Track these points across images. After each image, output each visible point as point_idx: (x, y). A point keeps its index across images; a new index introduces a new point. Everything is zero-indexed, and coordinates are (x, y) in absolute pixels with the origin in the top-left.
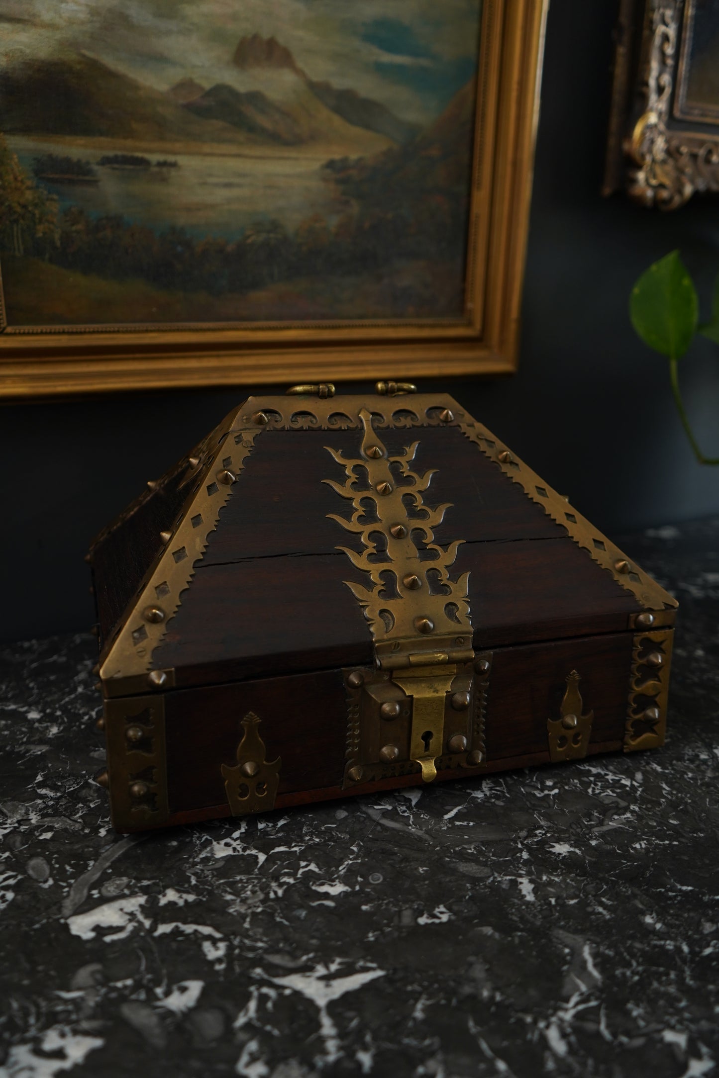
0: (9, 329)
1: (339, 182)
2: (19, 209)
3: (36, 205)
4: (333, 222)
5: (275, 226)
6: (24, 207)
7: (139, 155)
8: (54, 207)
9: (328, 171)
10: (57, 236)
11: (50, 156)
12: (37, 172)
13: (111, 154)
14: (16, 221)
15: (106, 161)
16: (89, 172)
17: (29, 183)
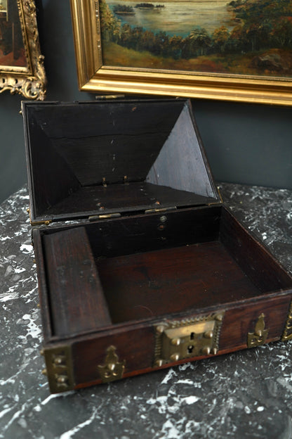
0: (103, 67)
1: (235, 11)
2: (108, 25)
3: (114, 23)
4: (230, 30)
5: (203, 31)
6: (110, 24)
7: (150, 3)
8: (119, 24)
9: (231, 6)
10: (120, 35)
11: (119, 5)
12: (114, 11)
13: (140, 3)
14: (107, 29)
15: (138, 6)
16: (132, 11)
17: (111, 15)
